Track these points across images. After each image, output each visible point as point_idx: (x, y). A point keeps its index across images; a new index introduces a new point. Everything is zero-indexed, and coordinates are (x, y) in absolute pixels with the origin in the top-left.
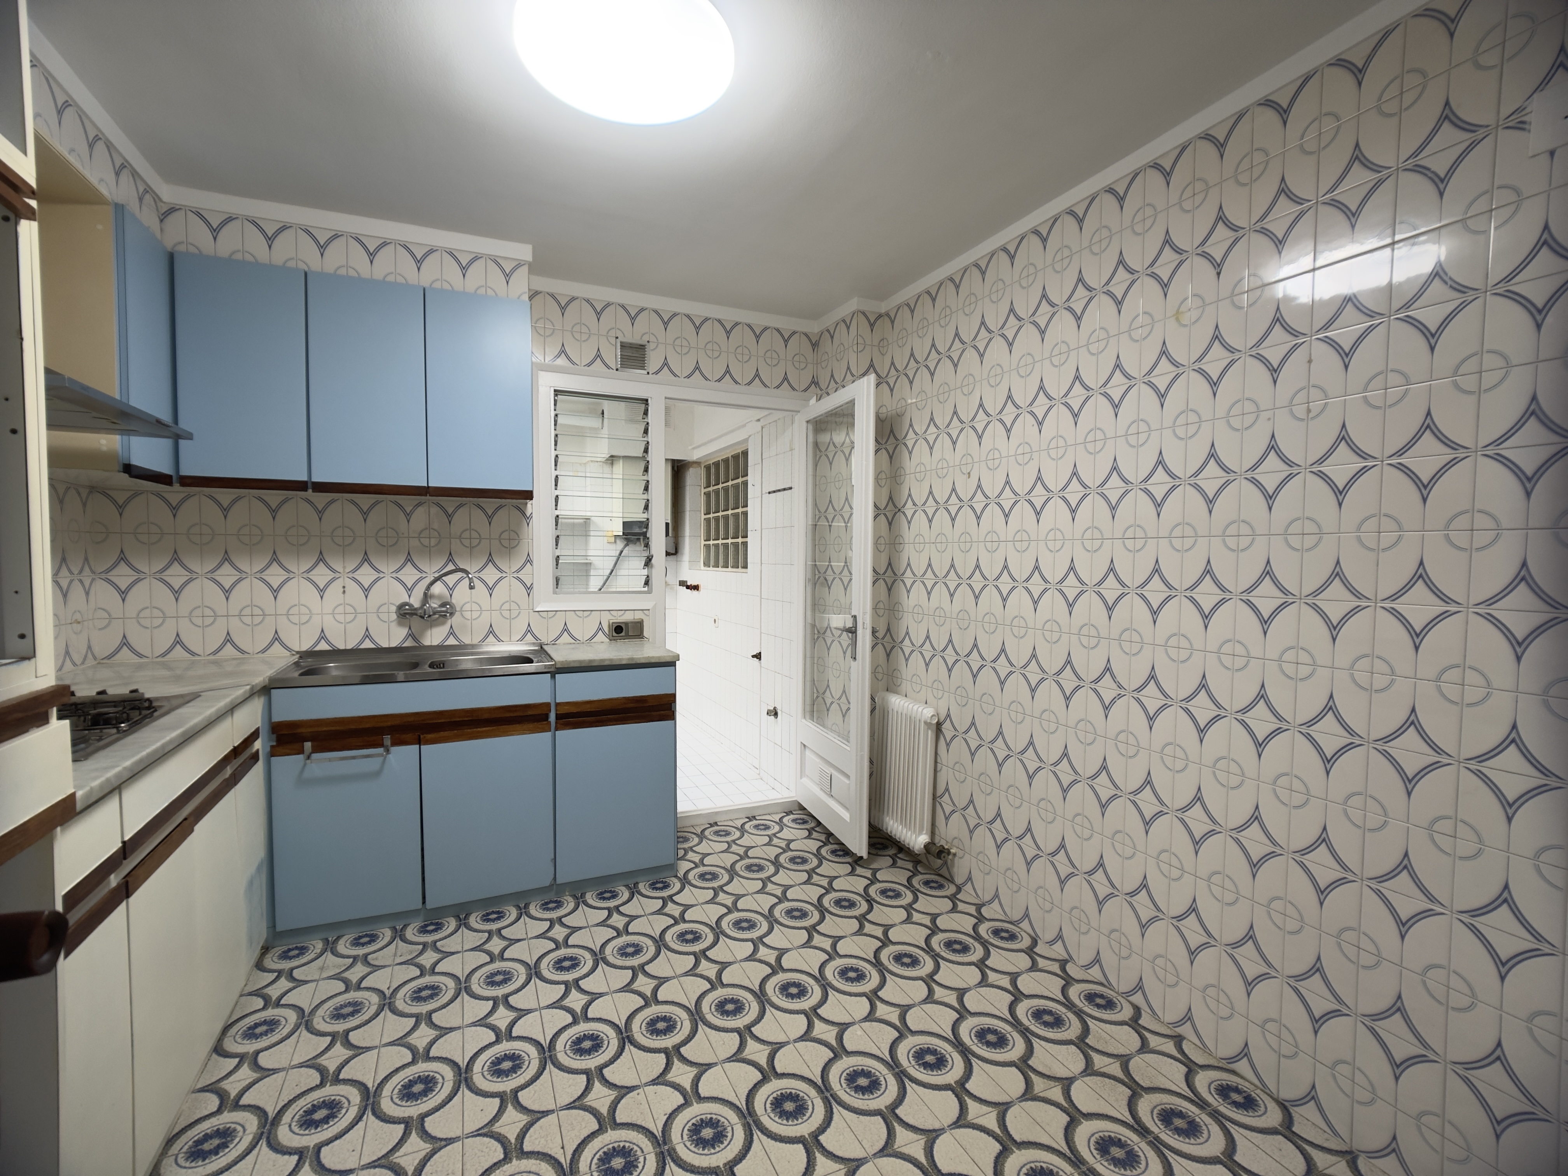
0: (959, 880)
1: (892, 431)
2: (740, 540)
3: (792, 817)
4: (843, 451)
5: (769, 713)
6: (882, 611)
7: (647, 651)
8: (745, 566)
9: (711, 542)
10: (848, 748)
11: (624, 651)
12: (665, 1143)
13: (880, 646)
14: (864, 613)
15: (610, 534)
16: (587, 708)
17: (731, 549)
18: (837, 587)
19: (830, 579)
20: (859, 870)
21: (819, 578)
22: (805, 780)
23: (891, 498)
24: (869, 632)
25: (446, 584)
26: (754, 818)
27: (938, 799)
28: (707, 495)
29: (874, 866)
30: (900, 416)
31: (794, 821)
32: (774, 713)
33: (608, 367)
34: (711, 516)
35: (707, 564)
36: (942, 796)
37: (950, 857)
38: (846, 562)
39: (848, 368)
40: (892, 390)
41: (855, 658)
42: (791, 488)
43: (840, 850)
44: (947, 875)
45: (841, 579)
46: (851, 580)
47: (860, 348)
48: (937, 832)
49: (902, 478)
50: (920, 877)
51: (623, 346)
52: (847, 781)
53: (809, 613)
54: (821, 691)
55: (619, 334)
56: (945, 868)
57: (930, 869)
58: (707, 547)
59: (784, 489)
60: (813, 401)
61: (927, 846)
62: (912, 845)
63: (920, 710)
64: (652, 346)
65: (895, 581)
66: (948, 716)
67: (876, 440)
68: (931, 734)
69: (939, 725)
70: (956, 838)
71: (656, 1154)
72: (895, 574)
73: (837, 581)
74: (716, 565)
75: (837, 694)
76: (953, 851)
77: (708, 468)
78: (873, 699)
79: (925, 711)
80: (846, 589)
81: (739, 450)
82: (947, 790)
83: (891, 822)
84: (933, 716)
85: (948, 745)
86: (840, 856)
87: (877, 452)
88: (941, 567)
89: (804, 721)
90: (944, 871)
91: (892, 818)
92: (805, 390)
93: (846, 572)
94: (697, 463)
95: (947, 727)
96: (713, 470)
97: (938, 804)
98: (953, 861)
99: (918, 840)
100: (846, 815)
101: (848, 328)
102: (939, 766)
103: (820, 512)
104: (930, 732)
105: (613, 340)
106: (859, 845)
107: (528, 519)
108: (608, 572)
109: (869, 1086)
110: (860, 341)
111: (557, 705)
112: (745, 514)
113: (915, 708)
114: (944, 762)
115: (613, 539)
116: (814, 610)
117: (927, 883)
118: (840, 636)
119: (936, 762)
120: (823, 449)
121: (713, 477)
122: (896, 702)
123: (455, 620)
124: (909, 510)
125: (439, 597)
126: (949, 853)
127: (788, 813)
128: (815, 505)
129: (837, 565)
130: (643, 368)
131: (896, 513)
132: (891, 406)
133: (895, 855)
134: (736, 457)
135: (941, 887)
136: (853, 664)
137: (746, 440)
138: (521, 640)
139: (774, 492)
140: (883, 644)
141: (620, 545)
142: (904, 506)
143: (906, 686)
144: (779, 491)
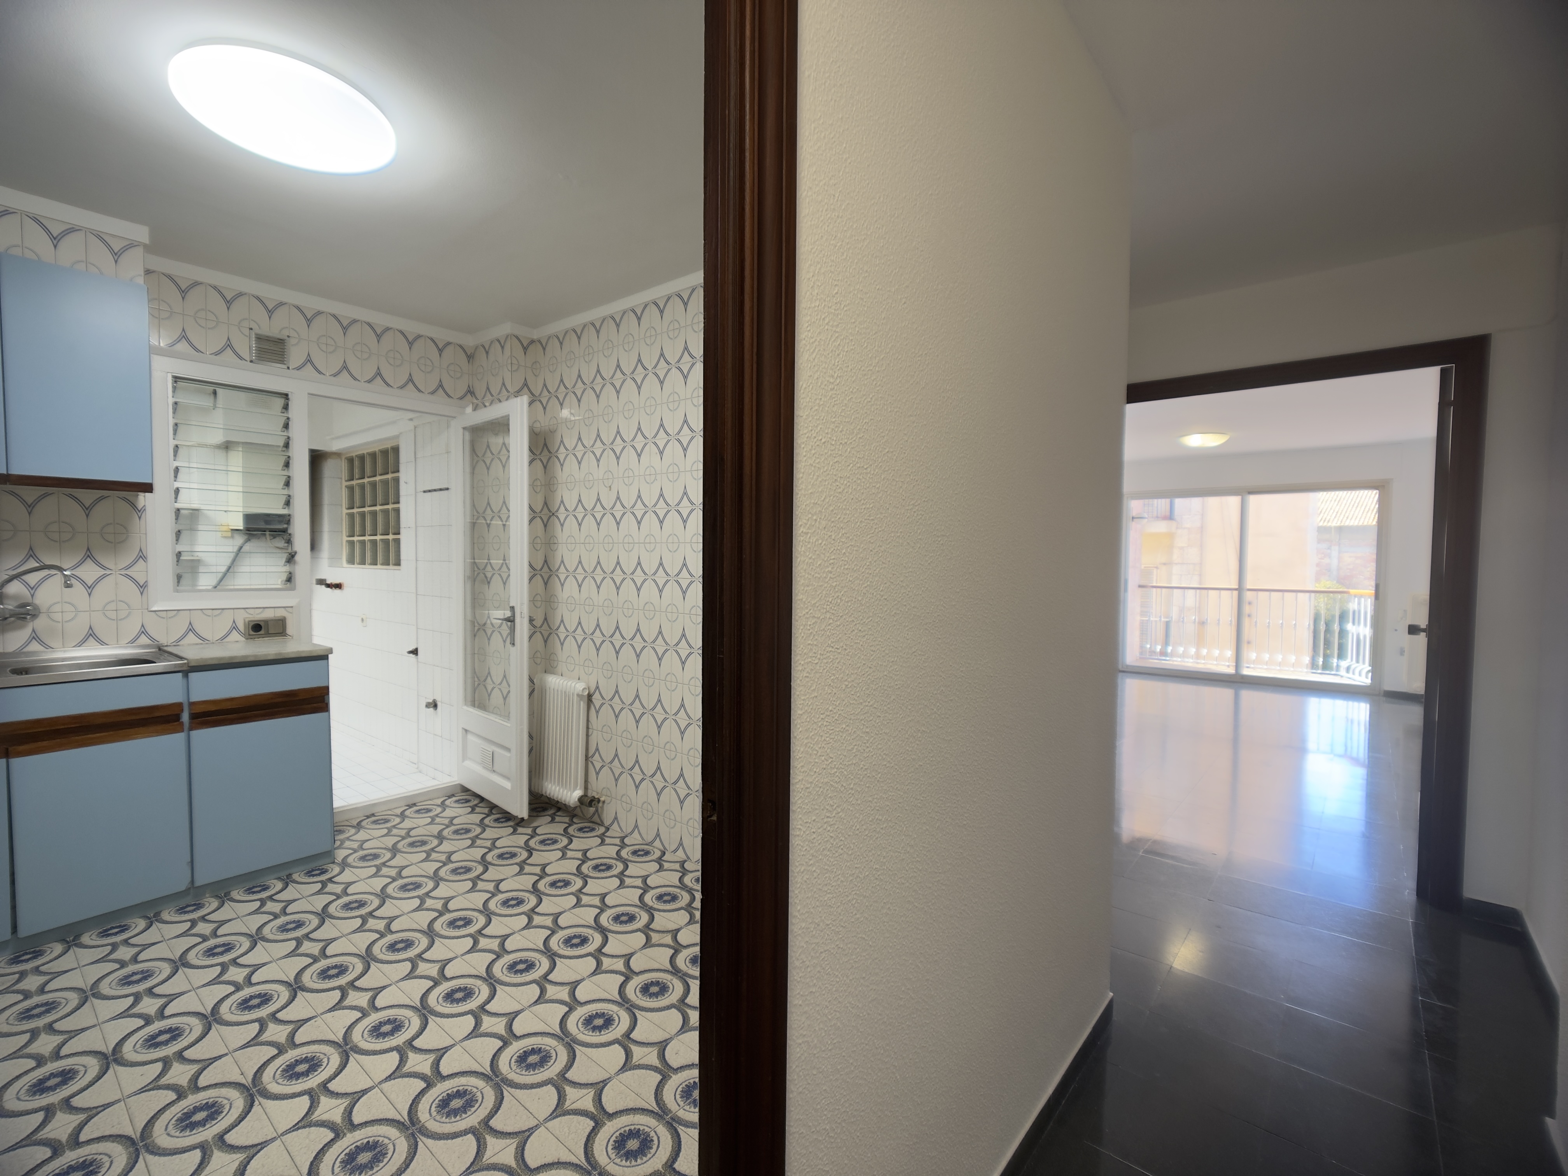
0: (607, 823)
1: (545, 445)
2: (391, 537)
3: (454, 799)
4: (499, 459)
5: (428, 705)
6: (540, 603)
7: (291, 647)
8: (398, 563)
9: (356, 539)
10: (509, 725)
11: (266, 648)
12: (347, 1044)
13: (538, 634)
14: (522, 604)
15: (225, 528)
16: (228, 706)
17: (380, 547)
18: (496, 581)
19: (489, 575)
20: (520, 830)
21: (478, 574)
22: (468, 763)
23: (546, 503)
24: (526, 621)
25: (26, 584)
26: (414, 805)
27: (590, 759)
28: (351, 489)
29: (535, 824)
30: (553, 432)
31: (456, 801)
32: (434, 705)
33: (241, 358)
34: (355, 510)
35: (351, 561)
36: (593, 756)
37: (600, 805)
38: (504, 560)
39: (504, 384)
40: (545, 408)
41: (514, 644)
42: (447, 489)
43: (502, 818)
44: (598, 821)
45: (500, 575)
46: (509, 575)
47: (515, 367)
48: (589, 787)
49: (555, 486)
50: (575, 826)
51: (259, 338)
52: (508, 754)
53: (469, 610)
54: (482, 679)
55: (253, 325)
56: (596, 815)
57: (584, 818)
58: (351, 544)
59: (441, 490)
60: (469, 410)
61: (581, 800)
62: (568, 800)
63: (573, 684)
64: (293, 341)
65: (550, 576)
66: (597, 688)
67: (531, 450)
68: (583, 705)
69: (590, 696)
70: (604, 788)
71: (339, 1053)
72: (551, 570)
73: (496, 577)
74: (363, 562)
75: (497, 680)
76: (602, 799)
77: (351, 461)
78: (531, 680)
79: (577, 686)
80: (505, 583)
81: (388, 445)
82: (597, 749)
83: (550, 786)
84: (583, 689)
85: (597, 712)
86: (502, 822)
87: (531, 462)
88: (589, 565)
89: (465, 708)
90: (596, 819)
91: (551, 782)
92: (461, 398)
93: (504, 568)
94: (337, 455)
95: (596, 699)
96: (357, 463)
97: (590, 763)
98: (602, 808)
99: (571, 795)
100: (508, 785)
101: (503, 347)
102: (590, 731)
103: (478, 512)
104: (582, 703)
105: (247, 332)
106: (520, 808)
107: (140, 512)
108: (223, 569)
109: (526, 969)
110: (515, 361)
111: (192, 704)
112: (397, 511)
113: (569, 683)
114: (595, 727)
115: (229, 534)
116: (474, 607)
117: (580, 830)
118: (500, 627)
119: (588, 728)
120: (480, 455)
121: (356, 471)
122: (553, 681)
123: (39, 623)
124: (562, 514)
125: (15, 597)
126: (599, 801)
127: (450, 797)
128: (473, 506)
129: (496, 562)
130: (282, 362)
131: (550, 517)
132: (544, 422)
133: (554, 814)
134: (385, 452)
135: (593, 830)
136: (513, 650)
137: (397, 437)
138: (133, 641)
139: (430, 491)
140: (541, 632)
141: (239, 540)
142: (557, 511)
143: (562, 667)
144: (435, 490)
